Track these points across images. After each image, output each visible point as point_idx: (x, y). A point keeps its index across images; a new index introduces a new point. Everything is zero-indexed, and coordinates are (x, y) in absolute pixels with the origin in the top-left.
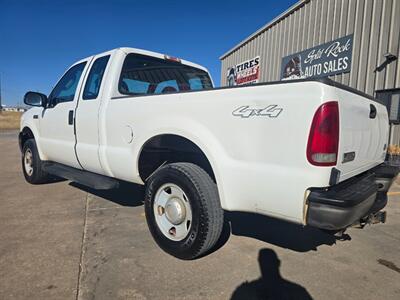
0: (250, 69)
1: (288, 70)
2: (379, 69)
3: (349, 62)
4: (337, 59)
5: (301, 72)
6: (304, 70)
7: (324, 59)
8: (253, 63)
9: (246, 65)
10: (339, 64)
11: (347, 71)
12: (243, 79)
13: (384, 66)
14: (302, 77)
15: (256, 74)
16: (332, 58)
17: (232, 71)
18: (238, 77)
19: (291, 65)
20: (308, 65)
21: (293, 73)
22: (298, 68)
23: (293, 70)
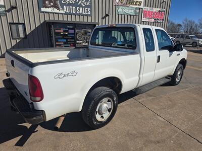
21: (52, 6)
22: (57, 4)
23: (52, 4)
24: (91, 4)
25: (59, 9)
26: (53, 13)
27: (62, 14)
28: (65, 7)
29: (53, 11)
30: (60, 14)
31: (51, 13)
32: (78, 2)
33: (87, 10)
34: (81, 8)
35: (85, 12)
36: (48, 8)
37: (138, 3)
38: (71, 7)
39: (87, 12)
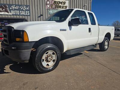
1: (1, 9)
21: (4, 11)
22: (7, 10)
23: (4, 10)
24: (29, 9)
26: (5, 15)
27: (11, 15)
28: (12, 11)
29: (5, 14)
30: (9, 15)
31: (3, 15)
32: (21, 8)
33: (27, 12)
34: (23, 11)
35: (25, 14)
36: (2, 12)
37: (64, 7)
38: (16, 11)
39: (27, 14)
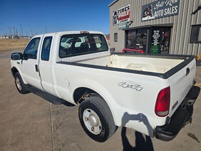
0: (125, 12)
1: (145, 13)
2: (194, 13)
3: (178, 9)
4: (171, 7)
5: (153, 15)
6: (154, 13)
7: (165, 7)
8: (127, 9)
9: (123, 10)
10: (173, 10)
11: (177, 14)
12: (121, 18)
13: (196, 11)
14: (153, 17)
15: (129, 15)
16: (169, 6)
17: (115, 13)
18: (119, 16)
19: (147, 10)
20: (156, 10)
21: (148, 15)
22: (151, 12)
23: (148, 13)
25: (151, 16)
28: (155, 12)
30: (152, 20)
31: (147, 20)
32: (167, 3)
33: (174, 8)
34: (168, 9)
35: (171, 12)
36: (146, 17)
38: (160, 11)
39: (174, 11)
